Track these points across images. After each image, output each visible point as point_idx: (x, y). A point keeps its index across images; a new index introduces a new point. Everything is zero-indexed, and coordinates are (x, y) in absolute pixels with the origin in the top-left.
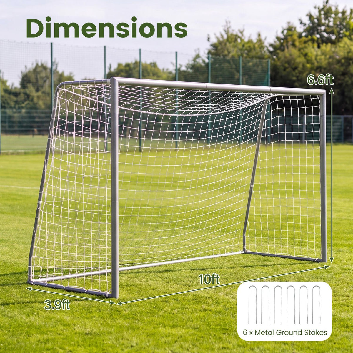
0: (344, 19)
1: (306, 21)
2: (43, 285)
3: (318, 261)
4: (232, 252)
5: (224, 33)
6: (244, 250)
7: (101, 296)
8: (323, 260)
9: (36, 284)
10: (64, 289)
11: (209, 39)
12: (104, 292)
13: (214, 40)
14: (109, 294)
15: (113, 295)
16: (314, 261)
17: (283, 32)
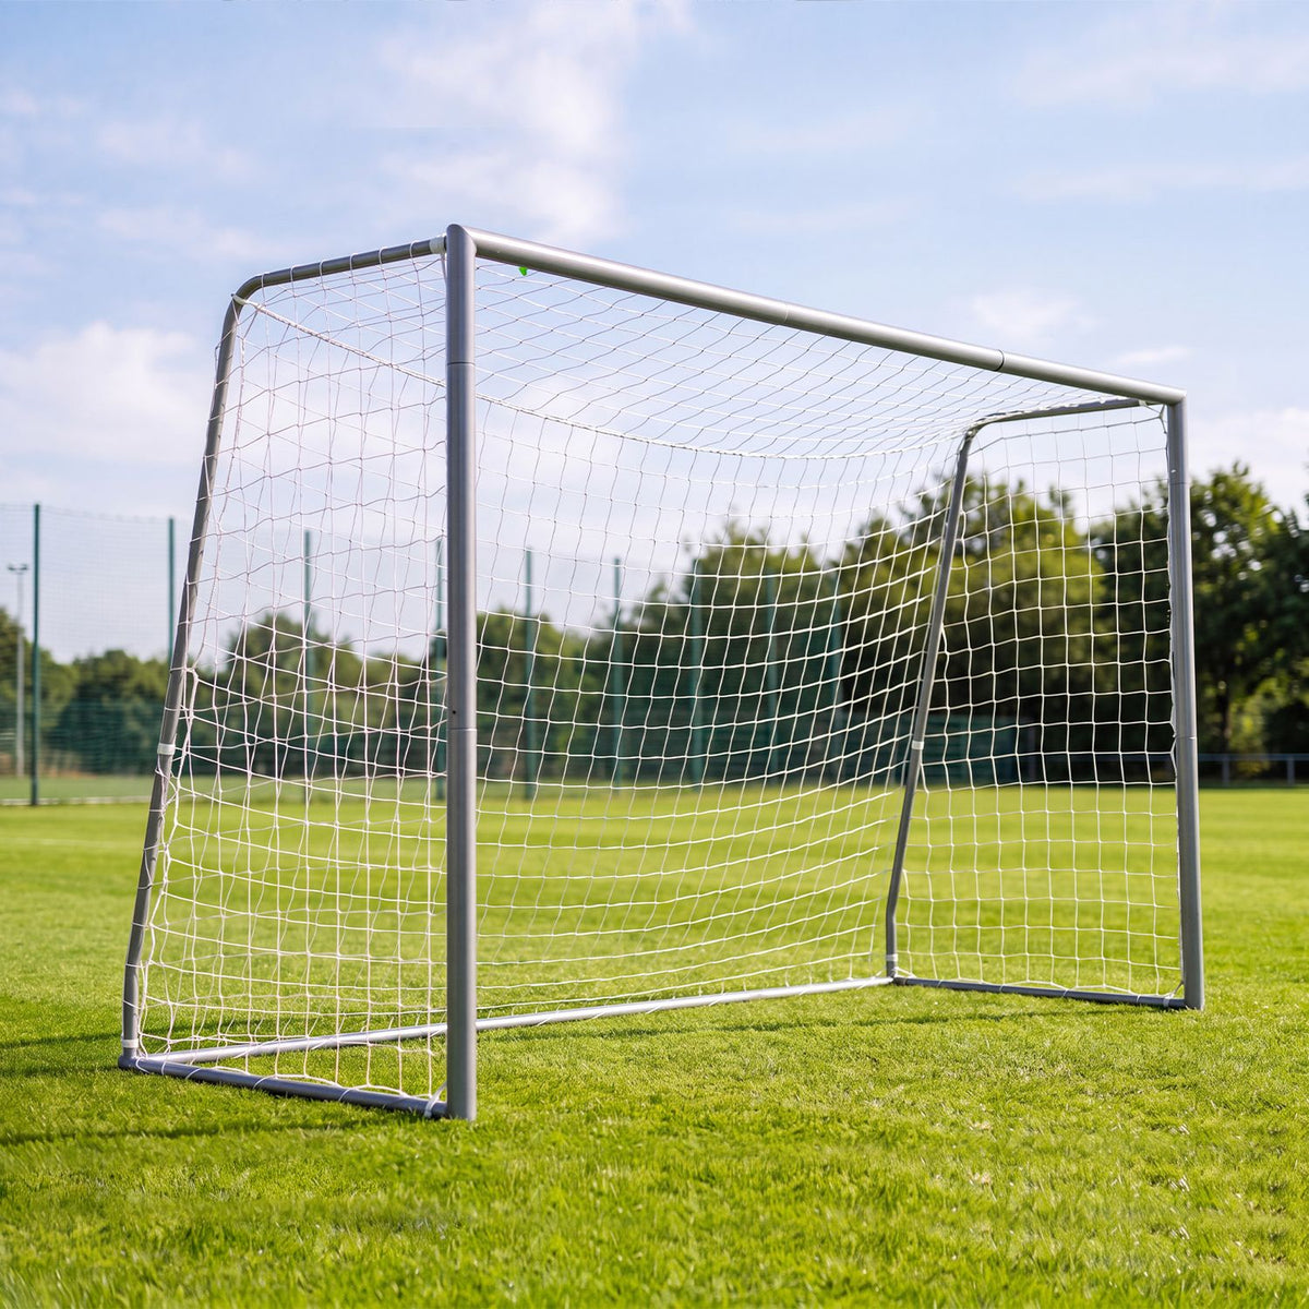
0: (1003, 504)
1: (915, 506)
2: (178, 1074)
3: (1175, 1006)
4: (850, 978)
5: (723, 536)
6: (889, 973)
7: (409, 1113)
8: (1190, 1001)
9: (154, 1070)
10: (257, 1088)
11: (688, 549)
12: (415, 1097)
13: (700, 552)
14: (436, 1105)
15: (454, 1107)
16: (1159, 1006)
17: (861, 533)
